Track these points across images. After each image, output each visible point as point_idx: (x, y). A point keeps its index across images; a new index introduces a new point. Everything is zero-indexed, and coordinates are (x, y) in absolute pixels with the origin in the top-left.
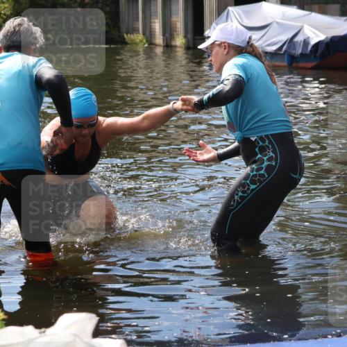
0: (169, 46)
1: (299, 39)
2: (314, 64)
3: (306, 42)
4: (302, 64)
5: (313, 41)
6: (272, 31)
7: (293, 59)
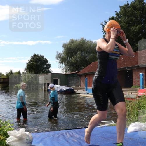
0: (45, 90)
1: (62, 89)
2: (64, 93)
3: (63, 90)
4: (63, 93)
5: (64, 90)
6: (58, 88)
7: (61, 92)
